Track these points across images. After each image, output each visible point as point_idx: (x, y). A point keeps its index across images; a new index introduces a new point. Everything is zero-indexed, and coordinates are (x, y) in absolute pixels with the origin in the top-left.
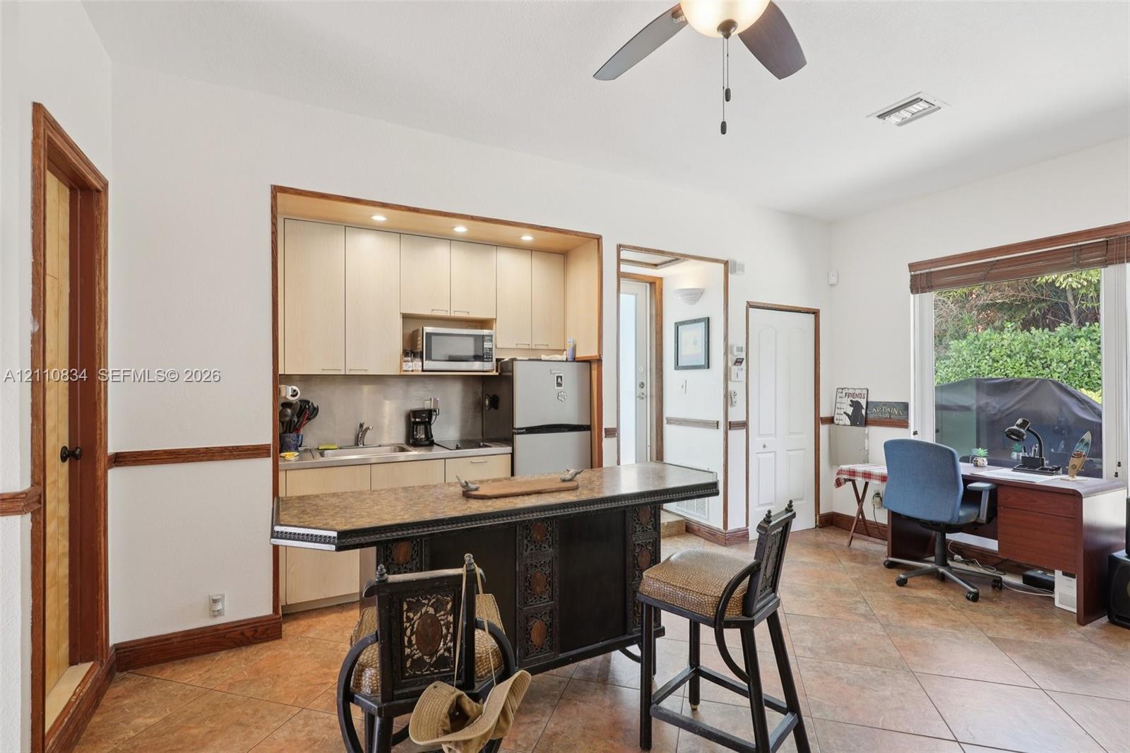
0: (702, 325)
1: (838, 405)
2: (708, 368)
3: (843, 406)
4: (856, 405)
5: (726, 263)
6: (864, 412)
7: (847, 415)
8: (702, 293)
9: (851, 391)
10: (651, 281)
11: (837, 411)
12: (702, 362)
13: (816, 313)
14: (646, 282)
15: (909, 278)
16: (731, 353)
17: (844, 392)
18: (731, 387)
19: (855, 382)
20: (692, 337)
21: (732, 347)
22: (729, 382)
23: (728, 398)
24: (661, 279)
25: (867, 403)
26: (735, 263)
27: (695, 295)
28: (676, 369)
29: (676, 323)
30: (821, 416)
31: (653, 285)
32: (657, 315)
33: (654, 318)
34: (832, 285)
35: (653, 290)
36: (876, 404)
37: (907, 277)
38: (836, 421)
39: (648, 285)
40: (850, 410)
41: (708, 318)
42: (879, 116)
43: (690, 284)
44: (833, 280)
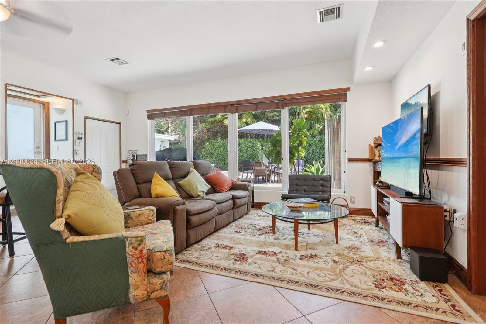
0: (65, 123)
1: (129, 157)
2: (67, 140)
3: (130, 157)
4: (134, 156)
5: (73, 100)
6: (136, 158)
7: (131, 159)
8: (65, 111)
9: (132, 152)
10: (43, 103)
11: (128, 158)
12: (64, 138)
13: (120, 124)
14: (41, 104)
15: (147, 114)
16: (76, 135)
17: (131, 152)
18: (76, 147)
19: (134, 149)
20: (61, 128)
21: (76, 133)
22: (75, 146)
23: (74, 152)
24: (48, 103)
25: (137, 155)
26: (77, 101)
27: (62, 111)
28: (54, 141)
29: (54, 122)
30: (122, 160)
31: (44, 105)
32: (46, 118)
33: (44, 119)
34: (127, 115)
35: (44, 107)
36: (140, 155)
37: (146, 114)
38: (128, 162)
39: (42, 105)
40: (132, 158)
41: (67, 121)
42: (110, 60)
43: (60, 107)
44: (127, 113)
